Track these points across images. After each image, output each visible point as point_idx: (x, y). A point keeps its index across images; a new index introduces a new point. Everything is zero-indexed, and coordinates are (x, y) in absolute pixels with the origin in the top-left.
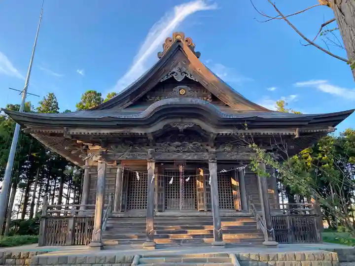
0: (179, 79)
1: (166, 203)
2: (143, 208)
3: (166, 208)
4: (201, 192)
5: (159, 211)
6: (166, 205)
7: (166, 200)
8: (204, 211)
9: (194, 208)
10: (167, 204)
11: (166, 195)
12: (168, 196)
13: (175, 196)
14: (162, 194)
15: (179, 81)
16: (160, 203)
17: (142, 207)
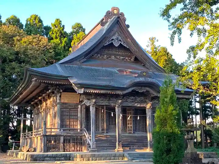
0: (116, 44)
4: (130, 122)
15: (116, 46)
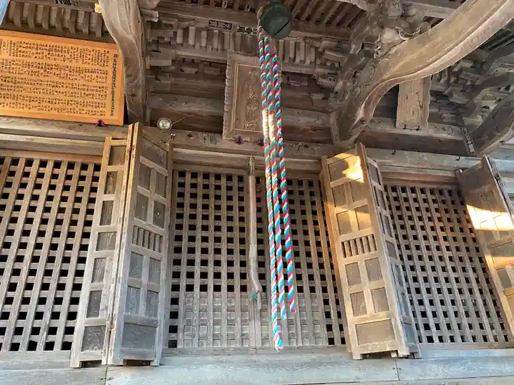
1: (174, 315)
2: (32, 346)
3: (173, 344)
4: (360, 259)
5: (130, 363)
6: (173, 329)
7: (175, 301)
8: (384, 355)
9: (324, 343)
10: (180, 323)
11: (176, 275)
12: (183, 282)
13: (224, 282)
14: (154, 261)
16: (141, 313)
17: (23, 340)
